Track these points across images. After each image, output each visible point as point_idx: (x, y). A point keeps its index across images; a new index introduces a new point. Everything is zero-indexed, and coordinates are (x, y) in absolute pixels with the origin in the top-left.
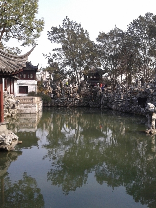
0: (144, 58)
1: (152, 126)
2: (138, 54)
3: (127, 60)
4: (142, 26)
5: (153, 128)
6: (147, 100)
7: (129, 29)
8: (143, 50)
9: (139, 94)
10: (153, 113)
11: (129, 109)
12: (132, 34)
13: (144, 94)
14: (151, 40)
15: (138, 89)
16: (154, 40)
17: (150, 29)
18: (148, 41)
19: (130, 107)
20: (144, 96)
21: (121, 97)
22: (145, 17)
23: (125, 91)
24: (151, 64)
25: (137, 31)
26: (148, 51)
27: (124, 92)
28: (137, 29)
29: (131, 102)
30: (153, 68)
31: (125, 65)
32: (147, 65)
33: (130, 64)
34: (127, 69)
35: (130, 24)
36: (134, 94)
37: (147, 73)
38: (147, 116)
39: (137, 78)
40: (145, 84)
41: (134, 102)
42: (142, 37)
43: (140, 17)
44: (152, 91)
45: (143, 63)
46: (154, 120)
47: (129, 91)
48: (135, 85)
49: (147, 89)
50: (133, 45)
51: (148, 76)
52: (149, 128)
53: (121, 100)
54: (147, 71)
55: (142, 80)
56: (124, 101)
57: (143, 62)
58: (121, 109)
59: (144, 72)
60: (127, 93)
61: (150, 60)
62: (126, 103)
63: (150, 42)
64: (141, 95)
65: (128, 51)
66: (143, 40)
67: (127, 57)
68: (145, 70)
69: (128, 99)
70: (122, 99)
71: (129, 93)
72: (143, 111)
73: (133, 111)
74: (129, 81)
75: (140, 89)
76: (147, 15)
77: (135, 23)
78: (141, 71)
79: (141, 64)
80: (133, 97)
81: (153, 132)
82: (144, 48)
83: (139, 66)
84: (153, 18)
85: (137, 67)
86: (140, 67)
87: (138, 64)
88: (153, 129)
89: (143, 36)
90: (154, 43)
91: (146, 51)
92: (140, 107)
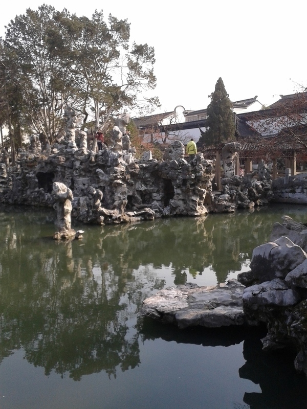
0: (43, 95)
1: (66, 224)
2: (31, 87)
3: (9, 97)
4: (35, 31)
5: (67, 228)
6: (55, 177)
7: (8, 34)
8: (39, 79)
9: (38, 166)
10: (65, 199)
11: (20, 197)
12: (15, 44)
13: (49, 166)
14: (53, 59)
15: (36, 156)
16: (60, 60)
17: (50, 38)
18: (48, 61)
19: (23, 194)
20: (48, 169)
21: (3, 174)
22: (39, 12)
23: (10, 161)
24: (57, 107)
25: (24, 39)
26: (49, 82)
27: (8, 163)
28: (24, 34)
29: (25, 181)
30: (61, 114)
31: (6, 106)
32: (49, 108)
33: (16, 106)
34: (10, 115)
35: (11, 23)
36: (28, 166)
37: (51, 125)
38: (56, 207)
39: (33, 133)
40: (49, 146)
41: (29, 183)
42: (35, 52)
43: (29, 11)
44: (62, 159)
45: (41, 105)
46: (68, 213)
47: (18, 160)
48: (30, 148)
49: (53, 155)
50: (18, 67)
51: (53, 130)
52: (60, 230)
53: (3, 180)
54: (50, 120)
55: (42, 138)
56: (11, 181)
57: (41, 103)
58: (5, 199)
59: (45, 121)
60: (15, 165)
61: (54, 98)
62: (13, 185)
63: (52, 64)
64: (42, 168)
65: (8, 78)
66: (38, 59)
67: (7, 90)
68: (45, 119)
69: (18, 177)
70: (5, 176)
71: (18, 163)
72: (49, 199)
73: (30, 199)
74: (16, 140)
75: (40, 156)
76: (42, 8)
77: (19, 24)
78: (38, 119)
79: (38, 106)
80: (26, 171)
81: (67, 235)
82: (40, 75)
83: (34, 111)
84: (54, 17)
85: (30, 111)
86: (35, 114)
87: (32, 106)
88: (67, 230)
89: (38, 51)
90: (60, 66)
91: (46, 80)
92: (43, 192)
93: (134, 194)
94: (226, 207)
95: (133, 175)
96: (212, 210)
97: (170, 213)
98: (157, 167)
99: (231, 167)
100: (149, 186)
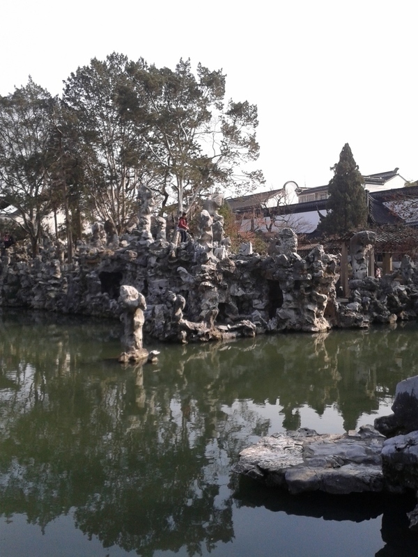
0: (111, 171)
1: (136, 342)
2: (95, 160)
3: (67, 173)
4: (101, 87)
5: (137, 348)
6: (124, 277)
7: (67, 91)
8: (107, 150)
9: (101, 263)
10: (136, 308)
11: (77, 304)
12: (74, 105)
13: (115, 263)
14: (125, 125)
15: (100, 251)
16: (133, 125)
17: (121, 97)
18: (118, 127)
19: (81, 300)
20: (114, 268)
21: (55, 273)
22: (108, 63)
23: (65, 257)
24: (129, 187)
25: (88, 97)
26: (119, 154)
27: (63, 259)
28: (87, 92)
29: (85, 284)
30: (133, 196)
31: (62, 185)
32: (119, 188)
33: (75, 185)
34: (67, 197)
35: (71, 77)
36: (89, 263)
37: (120, 209)
38: (123, 319)
39: (97, 220)
40: (117, 237)
41: (90, 286)
42: (102, 115)
43: (94, 62)
44: (133, 254)
45: (108, 184)
46: (138, 326)
47: (76, 255)
48: (92, 240)
49: (121, 249)
50: (79, 135)
51: (123, 216)
52: (128, 349)
53: (56, 282)
54: (119, 204)
55: (108, 226)
56: (65, 283)
57: (108, 181)
58: (58, 306)
59: (113, 205)
60: (72, 262)
61: (125, 175)
62: (69, 288)
63: (123, 131)
64: (107, 266)
65: (66, 149)
66: (106, 124)
67: (64, 164)
68: (113, 202)
69: (76, 278)
70: (59, 277)
71: (76, 260)
72: (114, 307)
73: (90, 308)
74: (74, 229)
75: (105, 250)
76: (111, 58)
77: (82, 78)
78: (103, 203)
79: (104, 185)
80: (86, 270)
81: (138, 357)
82: (107, 144)
83: (99, 191)
84: (127, 69)
85: (93, 192)
86: (100, 195)
87: (97, 186)
88: (137, 350)
89: (105, 113)
90: (133, 133)
91: (115, 152)
92: (107, 298)
93: (227, 300)
94: (356, 320)
95: (227, 275)
96: (336, 323)
97: (278, 327)
98: (259, 265)
99: (362, 264)
100: (248, 290)
